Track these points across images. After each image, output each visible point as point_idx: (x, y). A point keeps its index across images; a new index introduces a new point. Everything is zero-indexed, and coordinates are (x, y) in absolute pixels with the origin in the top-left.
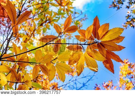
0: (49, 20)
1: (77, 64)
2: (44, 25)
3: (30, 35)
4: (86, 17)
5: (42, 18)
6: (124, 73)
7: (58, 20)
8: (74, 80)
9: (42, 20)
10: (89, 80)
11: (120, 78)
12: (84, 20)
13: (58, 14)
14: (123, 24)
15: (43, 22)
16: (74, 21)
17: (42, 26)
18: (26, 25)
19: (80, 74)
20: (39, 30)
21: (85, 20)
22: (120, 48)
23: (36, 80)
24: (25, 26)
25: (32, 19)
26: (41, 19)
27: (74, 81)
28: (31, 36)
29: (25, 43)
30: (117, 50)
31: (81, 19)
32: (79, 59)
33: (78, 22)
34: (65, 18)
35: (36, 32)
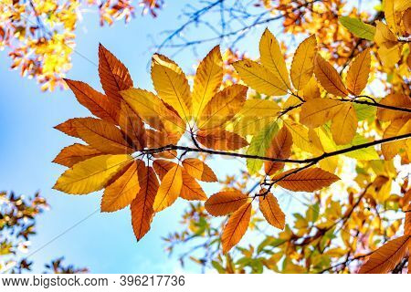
0: (295, 247)
1: (218, 87)
2: (314, 232)
3: (364, 200)
4: (169, 244)
5: (320, 256)
6: (58, 47)
7: (264, 243)
8: (228, 35)
9: (319, 249)
10: (177, 32)
11: (73, 29)
12: (177, 236)
13: (264, 262)
14: (46, 209)
15: (315, 242)
16: (210, 236)
17: (322, 227)
18: (376, 238)
19: (211, 52)
20: (331, 216)
21: (173, 234)
22: (71, 128)
23: (356, 47)
24: (380, 234)
25: (351, 254)
26: (322, 253)
27: (226, 32)
28: (360, 198)
29: (385, 175)
30: (84, 121)
31: (186, 240)
32: (210, 103)
33: (197, 229)
34: (239, 249)
35: (344, 210)
